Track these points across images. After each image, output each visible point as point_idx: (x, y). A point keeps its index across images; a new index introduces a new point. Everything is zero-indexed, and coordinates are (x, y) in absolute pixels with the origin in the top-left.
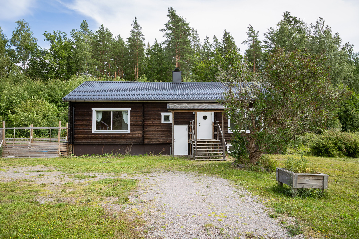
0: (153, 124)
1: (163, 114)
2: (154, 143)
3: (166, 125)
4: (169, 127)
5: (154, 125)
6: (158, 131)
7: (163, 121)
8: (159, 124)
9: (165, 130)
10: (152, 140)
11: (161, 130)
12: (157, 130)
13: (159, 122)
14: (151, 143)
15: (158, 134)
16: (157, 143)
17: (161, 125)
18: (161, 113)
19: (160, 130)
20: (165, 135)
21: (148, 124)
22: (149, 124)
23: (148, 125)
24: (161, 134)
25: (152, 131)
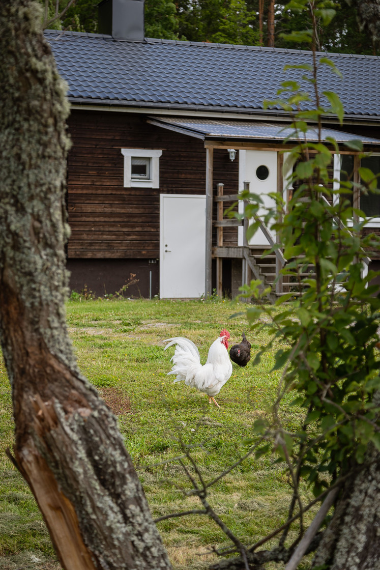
0: (97, 189)
1: (128, 154)
2: (99, 255)
3: (138, 193)
4: (150, 199)
5: (99, 192)
6: (111, 215)
7: (128, 180)
8: (116, 189)
9: (136, 211)
10: (91, 244)
11: (123, 211)
12: (108, 210)
13: (115, 183)
14: (89, 255)
15: (114, 224)
16: (108, 255)
17: (123, 192)
18: (124, 151)
19: (118, 210)
20: (137, 229)
21: (77, 188)
22: (82, 189)
23: (79, 192)
24: (122, 227)
25: (93, 214)
